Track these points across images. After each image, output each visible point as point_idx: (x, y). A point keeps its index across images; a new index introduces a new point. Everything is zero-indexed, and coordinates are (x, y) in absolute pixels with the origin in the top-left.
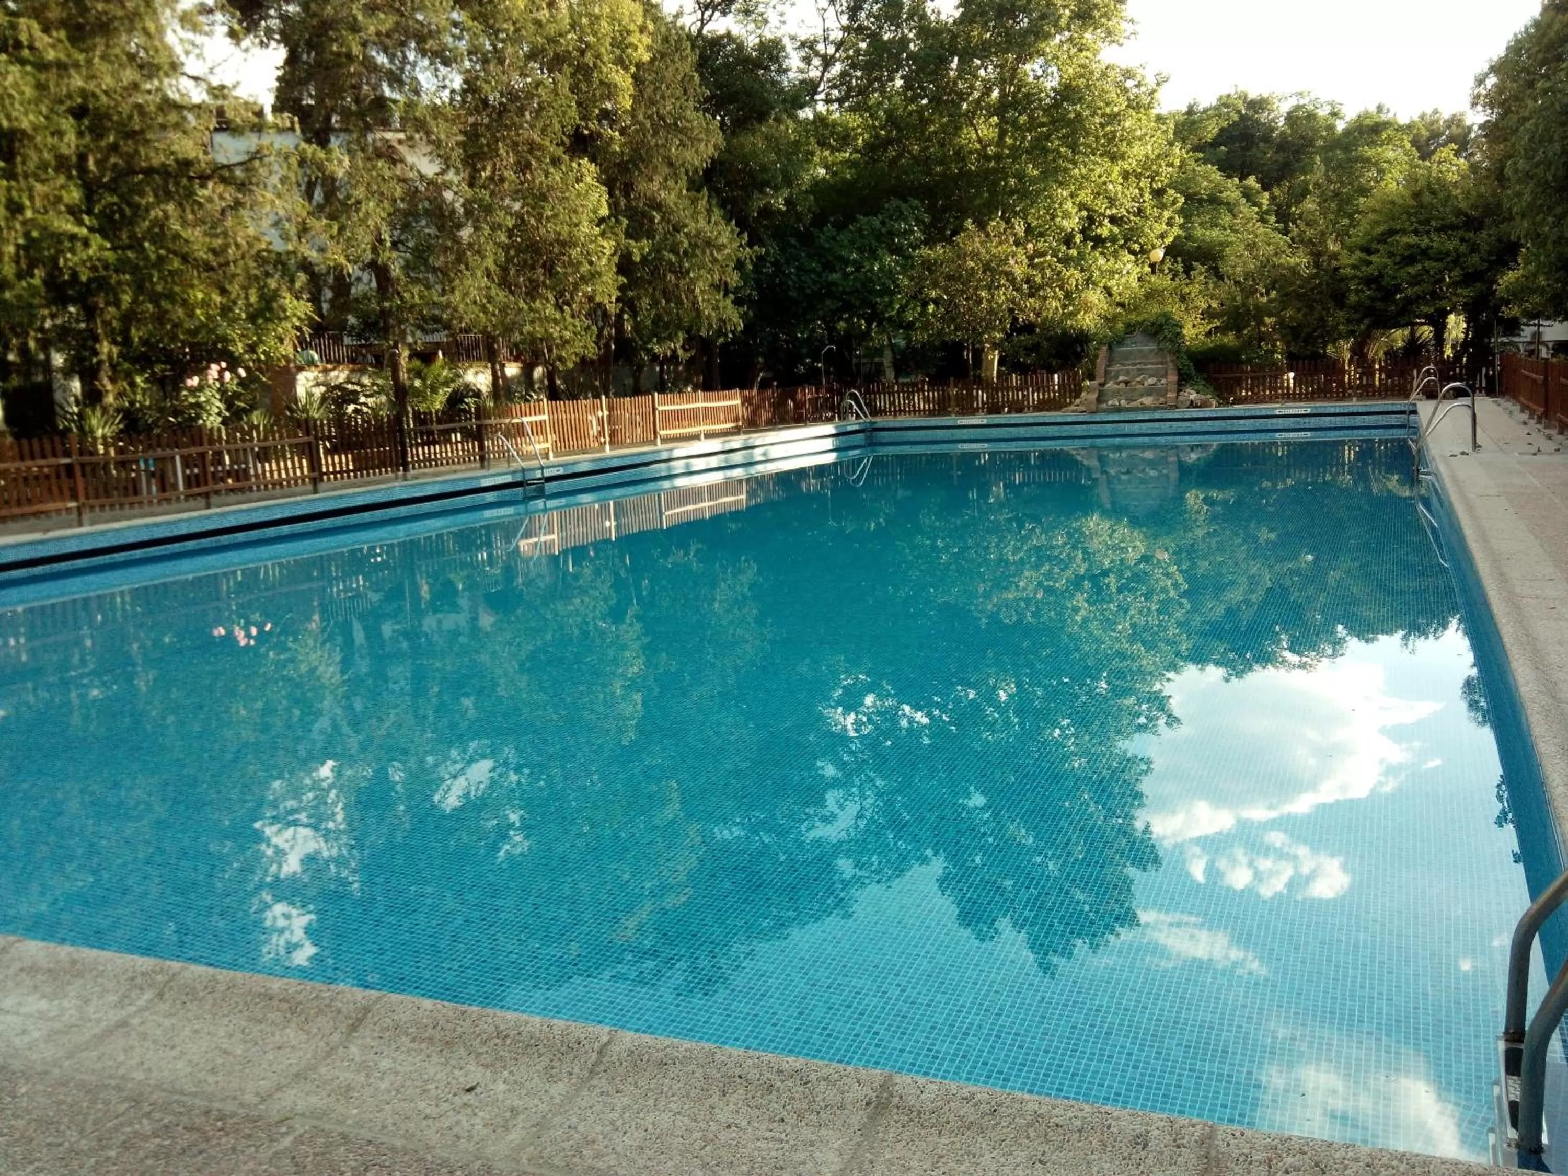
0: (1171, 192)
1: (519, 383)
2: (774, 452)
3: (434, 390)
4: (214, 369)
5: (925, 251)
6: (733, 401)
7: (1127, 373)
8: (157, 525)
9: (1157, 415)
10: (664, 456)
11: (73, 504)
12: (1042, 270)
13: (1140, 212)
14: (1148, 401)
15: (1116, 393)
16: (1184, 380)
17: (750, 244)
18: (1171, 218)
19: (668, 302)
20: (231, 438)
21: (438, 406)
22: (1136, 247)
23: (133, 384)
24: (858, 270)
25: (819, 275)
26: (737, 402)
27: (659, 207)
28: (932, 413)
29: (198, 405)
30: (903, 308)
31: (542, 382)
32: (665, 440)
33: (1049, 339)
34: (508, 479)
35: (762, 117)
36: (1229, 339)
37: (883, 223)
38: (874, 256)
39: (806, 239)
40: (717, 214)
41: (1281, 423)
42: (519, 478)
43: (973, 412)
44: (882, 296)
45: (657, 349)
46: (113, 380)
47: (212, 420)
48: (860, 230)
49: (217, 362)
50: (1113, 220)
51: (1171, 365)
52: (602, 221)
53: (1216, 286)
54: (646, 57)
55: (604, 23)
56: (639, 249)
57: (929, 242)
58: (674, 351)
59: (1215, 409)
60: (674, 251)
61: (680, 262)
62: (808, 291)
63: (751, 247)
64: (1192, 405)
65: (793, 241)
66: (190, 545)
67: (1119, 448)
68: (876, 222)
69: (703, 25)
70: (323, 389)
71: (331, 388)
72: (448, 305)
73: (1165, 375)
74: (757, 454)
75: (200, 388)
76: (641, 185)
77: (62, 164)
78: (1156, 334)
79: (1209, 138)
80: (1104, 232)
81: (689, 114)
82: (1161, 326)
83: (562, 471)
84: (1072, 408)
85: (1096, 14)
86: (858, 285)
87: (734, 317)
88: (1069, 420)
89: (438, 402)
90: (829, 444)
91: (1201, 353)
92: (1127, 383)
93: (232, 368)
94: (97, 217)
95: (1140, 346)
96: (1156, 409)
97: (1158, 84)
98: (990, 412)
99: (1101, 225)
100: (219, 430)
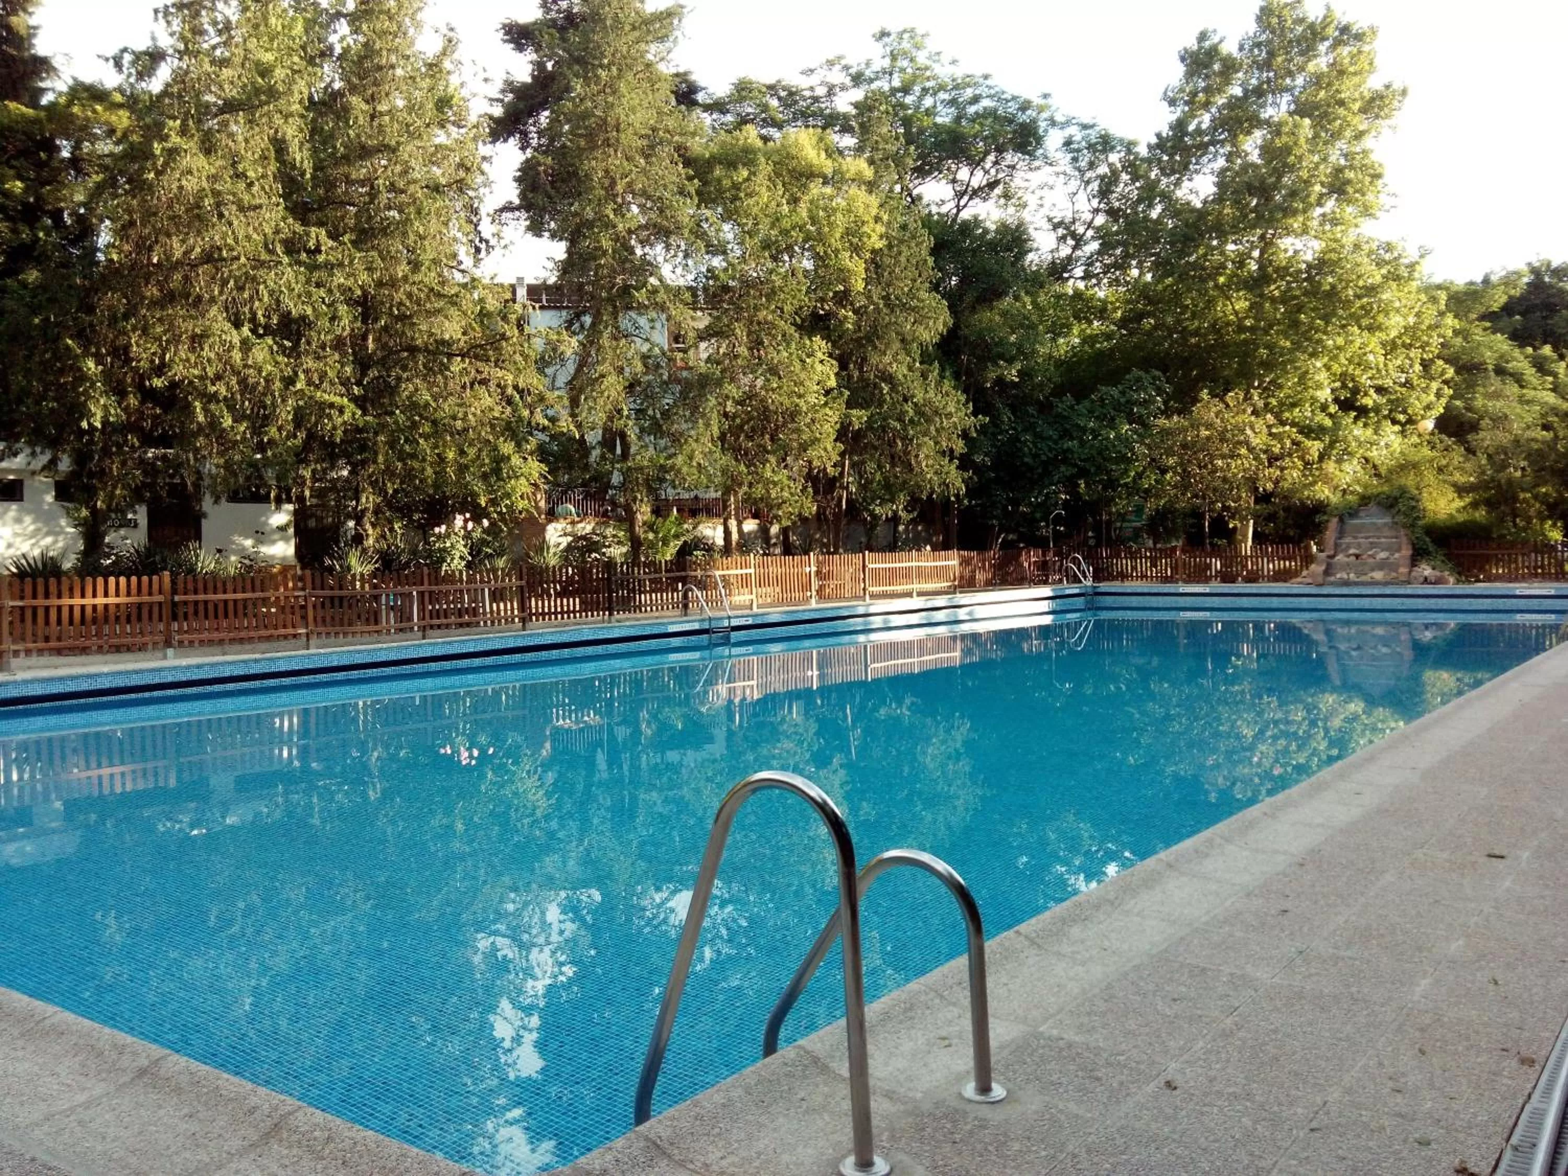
0: (1440, 362)
1: (756, 538)
2: (980, 612)
3: (665, 543)
4: (459, 521)
5: (1162, 422)
6: (952, 561)
7: (1359, 546)
8: (359, 652)
9: (1388, 591)
10: (861, 610)
11: (302, 631)
12: (1281, 441)
13: (1408, 384)
14: (1378, 575)
15: (1347, 567)
16: (1418, 555)
17: (975, 414)
18: (1439, 390)
19: (893, 465)
20: (471, 580)
21: (668, 558)
22: (1402, 418)
23: (392, 530)
24: (1095, 438)
25: (1056, 443)
26: (954, 562)
27: (889, 378)
28: (1166, 580)
29: (444, 550)
30: (1140, 475)
31: (777, 537)
32: (872, 596)
33: (1287, 509)
34: (696, 626)
35: (1000, 295)
36: (1481, 514)
37: (1123, 393)
38: (1112, 425)
39: (1045, 407)
40: (947, 385)
41: (1522, 604)
42: (706, 626)
43: (1207, 580)
44: (1117, 464)
45: (878, 510)
46: (374, 525)
47: (456, 563)
48: (1102, 400)
49: (462, 512)
50: (1380, 390)
51: (1404, 540)
52: (828, 392)
53: (1467, 460)
54: (879, 245)
55: (839, 215)
56: (859, 417)
57: (1167, 413)
58: (895, 513)
59: (1451, 585)
60: (900, 420)
61: (905, 430)
62: (1044, 458)
63: (975, 415)
64: (1426, 581)
65: (1031, 410)
66: (388, 671)
67: (1348, 623)
68: (1114, 392)
69: (959, 211)
70: (570, 539)
71: (578, 538)
72: (672, 467)
73: (1399, 550)
74: (962, 614)
75: (448, 535)
76: (874, 359)
77: (338, 345)
78: (1391, 506)
79: (1495, 307)
80: (1368, 402)
81: (924, 295)
82: (1396, 499)
83: (750, 621)
84: (1299, 579)
85: (1350, 190)
86: (1094, 452)
87: (956, 480)
88: (1295, 591)
89: (669, 553)
90: (1045, 606)
91: (1448, 528)
92: (1357, 556)
93: (477, 519)
94: (364, 387)
95: (1376, 519)
96: (1386, 584)
97: (1422, 256)
98: (1224, 580)
99: (1366, 394)
100: (461, 572)
